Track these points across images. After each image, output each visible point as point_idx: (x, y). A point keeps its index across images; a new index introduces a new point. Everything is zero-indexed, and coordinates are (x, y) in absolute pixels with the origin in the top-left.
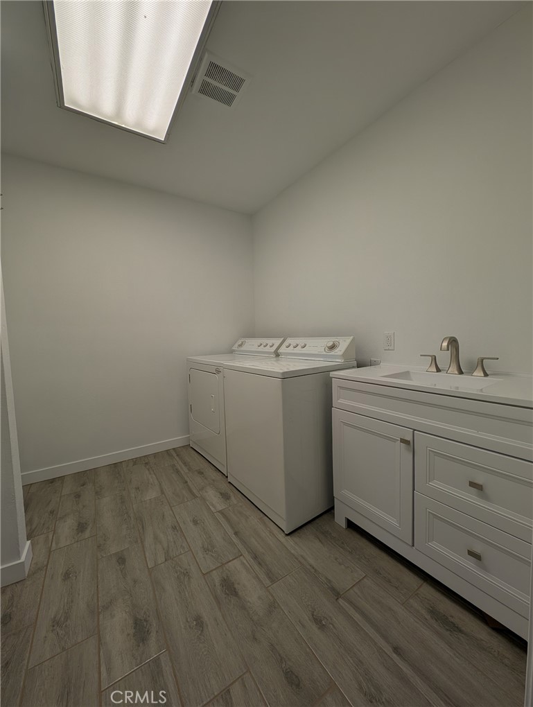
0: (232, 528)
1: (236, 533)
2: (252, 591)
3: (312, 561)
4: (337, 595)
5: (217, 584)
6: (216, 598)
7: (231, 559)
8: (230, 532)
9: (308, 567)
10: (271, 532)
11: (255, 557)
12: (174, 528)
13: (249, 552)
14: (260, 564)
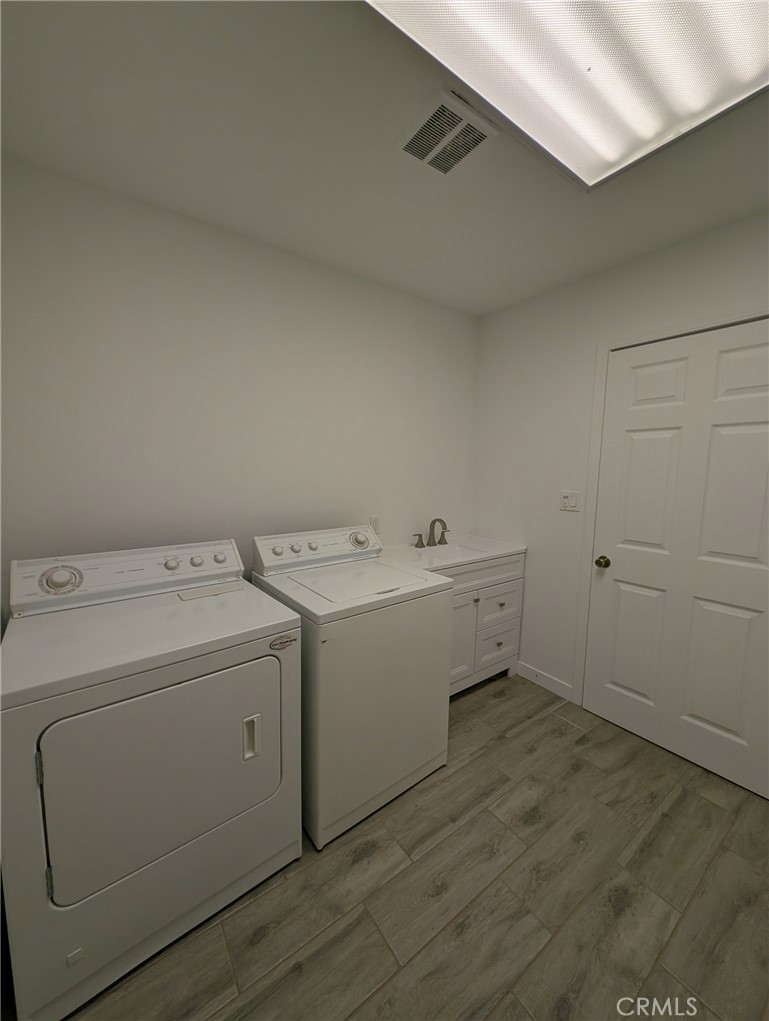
0: (444, 825)
1: (453, 820)
2: (525, 796)
3: (475, 749)
4: (501, 737)
5: (533, 828)
6: (548, 827)
7: (496, 820)
8: (452, 828)
9: (482, 752)
10: (443, 781)
11: (486, 795)
12: (461, 929)
13: (480, 802)
14: (493, 790)
